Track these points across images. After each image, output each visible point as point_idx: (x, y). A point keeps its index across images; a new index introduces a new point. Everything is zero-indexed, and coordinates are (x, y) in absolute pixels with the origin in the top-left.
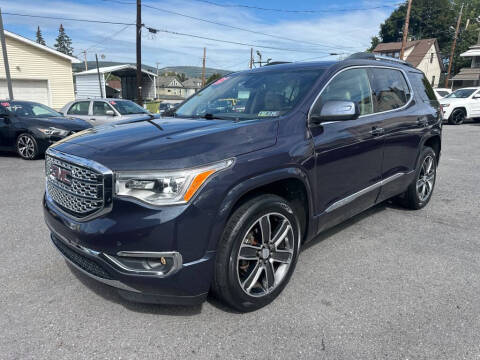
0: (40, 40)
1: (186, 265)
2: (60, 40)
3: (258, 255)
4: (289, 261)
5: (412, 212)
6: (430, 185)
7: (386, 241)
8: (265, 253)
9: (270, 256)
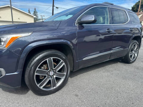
0: (29, 12)
1: (7, 74)
2: (35, 12)
3: (47, 74)
4: (64, 77)
5: (127, 64)
6: (136, 55)
7: (112, 74)
8: (51, 73)
9: (54, 75)
